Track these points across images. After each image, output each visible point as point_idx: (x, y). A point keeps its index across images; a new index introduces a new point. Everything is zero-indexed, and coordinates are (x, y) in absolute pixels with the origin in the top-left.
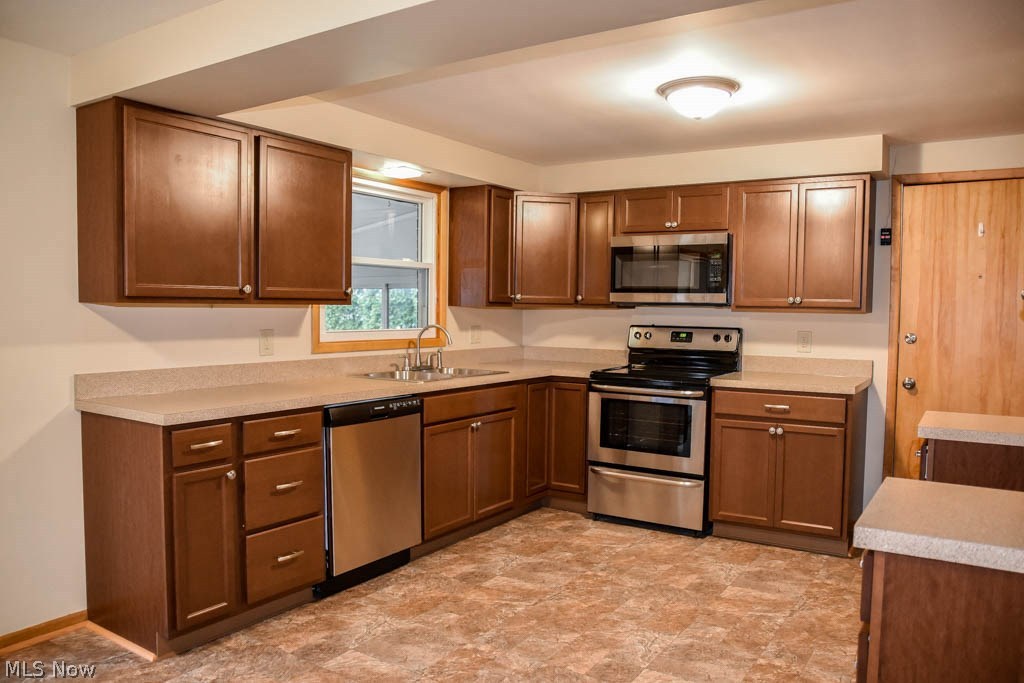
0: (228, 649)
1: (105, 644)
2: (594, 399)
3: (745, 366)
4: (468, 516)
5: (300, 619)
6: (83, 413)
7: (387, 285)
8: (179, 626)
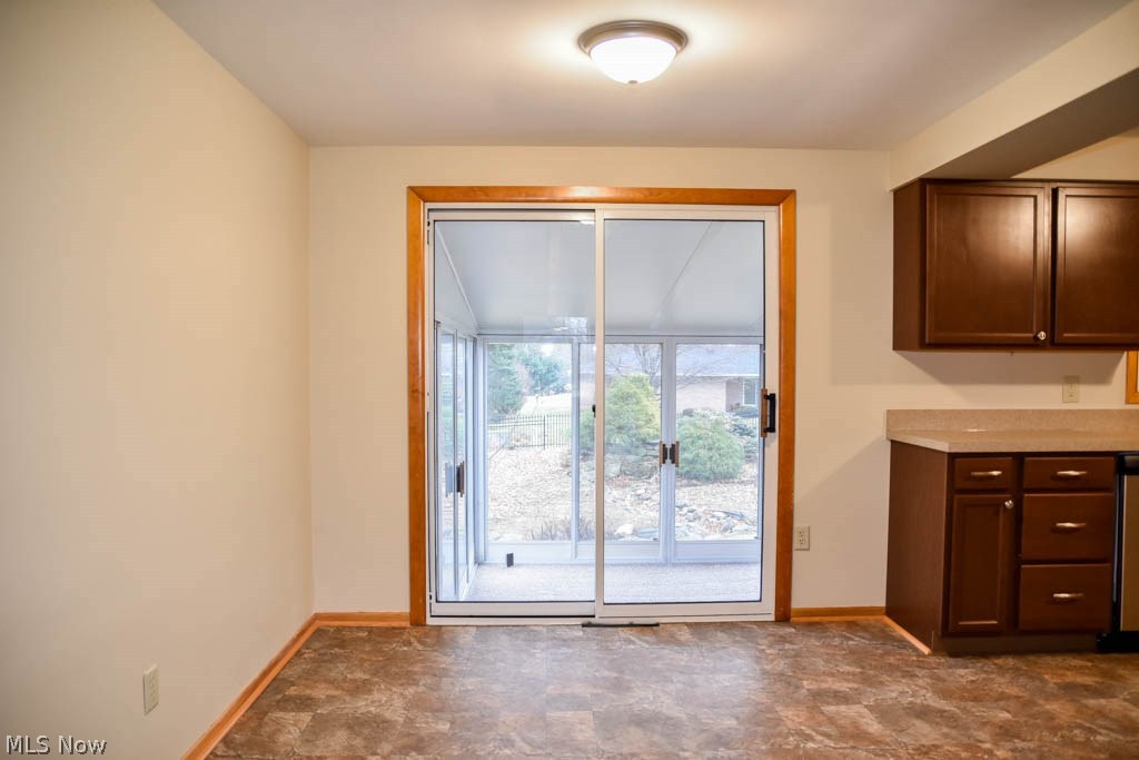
0: (995, 664)
1: (894, 634)
5: (1076, 662)
6: (893, 442)
8: (951, 629)
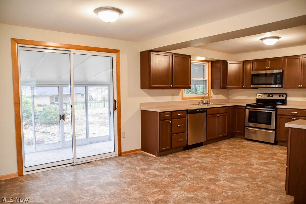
2: (247, 111)
3: (288, 103)
4: (216, 137)
6: (141, 110)
7: (195, 84)
8: (161, 150)
